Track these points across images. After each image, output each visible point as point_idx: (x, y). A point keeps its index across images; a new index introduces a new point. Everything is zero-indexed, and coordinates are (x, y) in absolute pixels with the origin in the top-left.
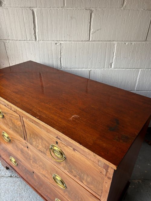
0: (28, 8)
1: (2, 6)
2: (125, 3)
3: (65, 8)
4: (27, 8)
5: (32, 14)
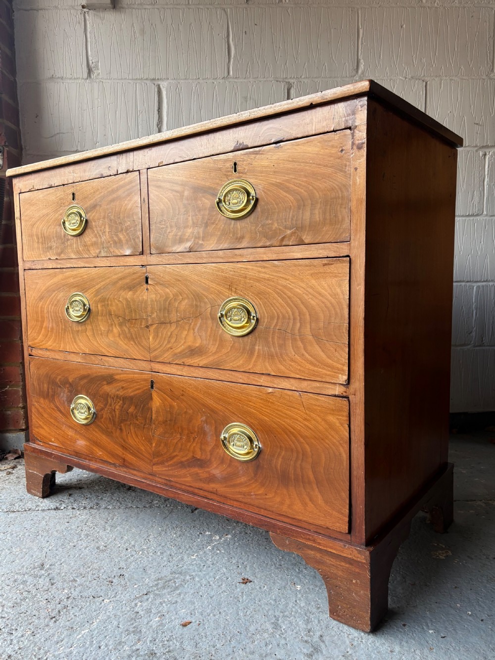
0: (148, 82)
1: (92, 76)
2: (362, 67)
3: (231, 80)
4: (145, 81)
5: (156, 93)
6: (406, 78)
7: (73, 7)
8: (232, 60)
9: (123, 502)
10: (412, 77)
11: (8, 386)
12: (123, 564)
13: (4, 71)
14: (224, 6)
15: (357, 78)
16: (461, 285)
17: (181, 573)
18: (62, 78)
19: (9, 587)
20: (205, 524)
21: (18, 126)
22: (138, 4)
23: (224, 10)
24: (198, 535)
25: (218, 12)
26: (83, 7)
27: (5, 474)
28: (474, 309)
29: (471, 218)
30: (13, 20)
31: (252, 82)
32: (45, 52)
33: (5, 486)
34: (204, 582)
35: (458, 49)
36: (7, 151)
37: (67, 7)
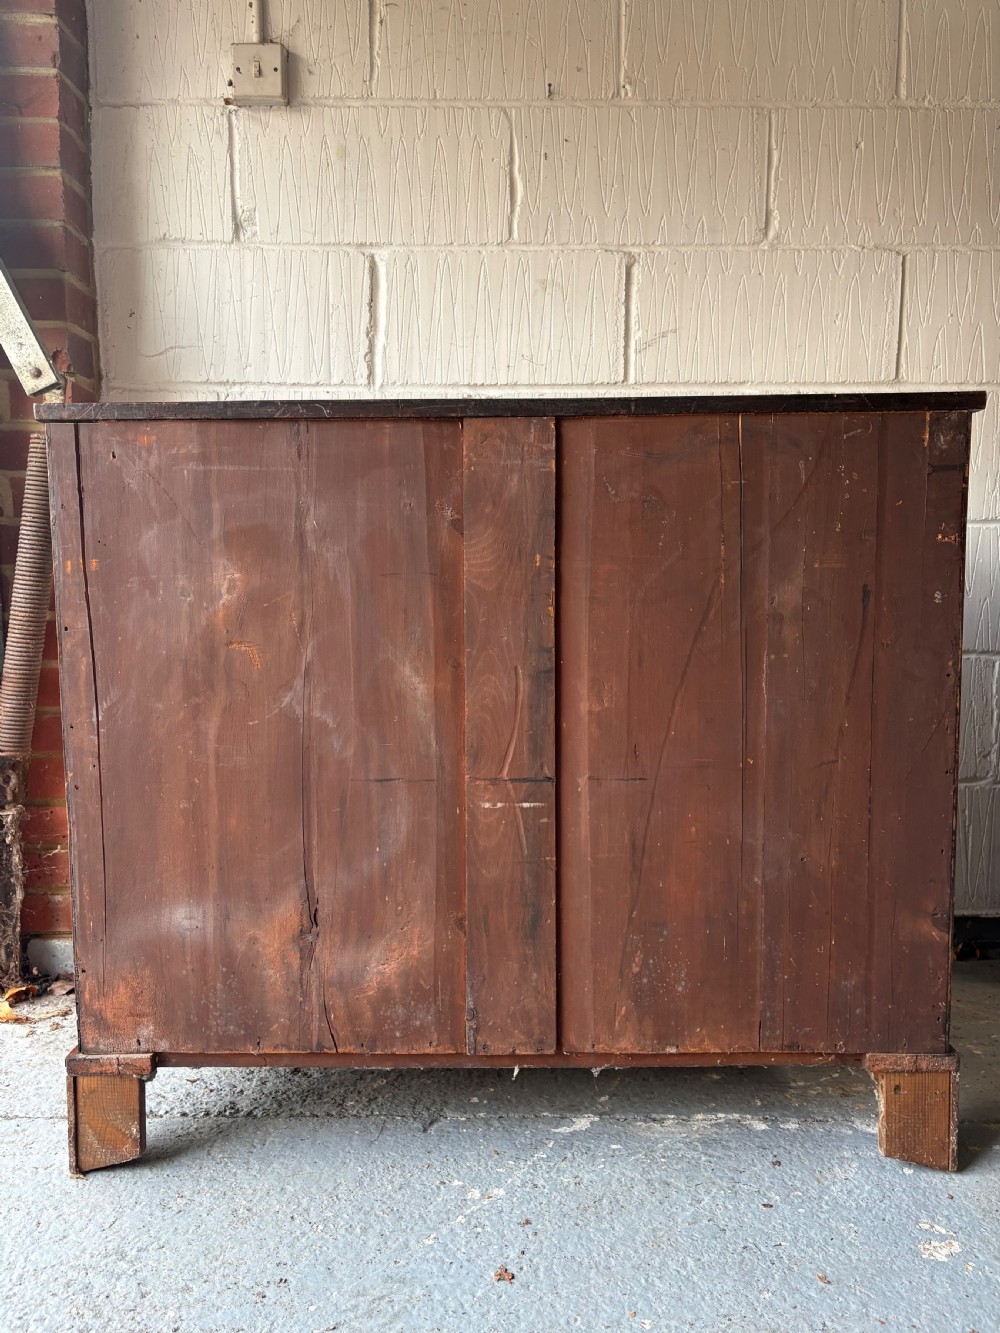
0: (351, 250)
1: (242, 237)
2: (775, 224)
3: (514, 247)
4: (346, 248)
5: (367, 271)
6: (863, 248)
7: (207, 102)
8: (518, 209)
9: (284, 1103)
10: (876, 247)
11: (59, 847)
12: (284, 1254)
13: (71, 228)
14: (505, 104)
15: (766, 248)
16: (968, 659)
17: (403, 1281)
18: (183, 241)
19: (56, 1299)
20: (452, 1160)
21: (94, 330)
22: (336, 98)
23: (505, 113)
24: (438, 1188)
25: (493, 117)
26: (227, 102)
27: (49, 1029)
28: (995, 707)
29: (992, 526)
30: (89, 124)
31: (555, 252)
32: (151, 190)
33: (48, 1057)
34: (452, 1304)
35: (969, 191)
36: (73, 384)
37: (195, 102)
